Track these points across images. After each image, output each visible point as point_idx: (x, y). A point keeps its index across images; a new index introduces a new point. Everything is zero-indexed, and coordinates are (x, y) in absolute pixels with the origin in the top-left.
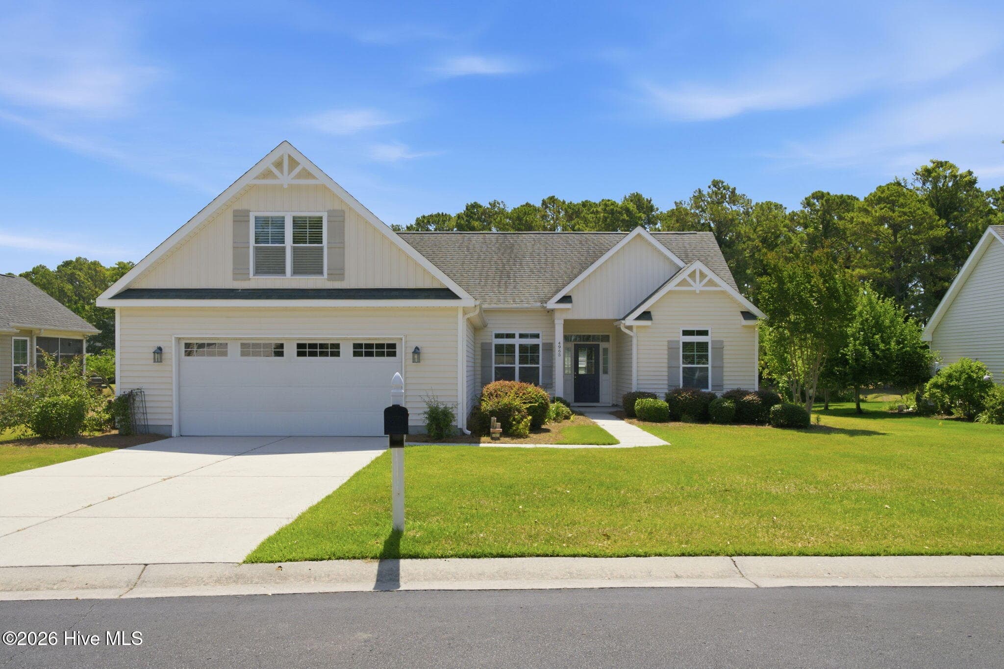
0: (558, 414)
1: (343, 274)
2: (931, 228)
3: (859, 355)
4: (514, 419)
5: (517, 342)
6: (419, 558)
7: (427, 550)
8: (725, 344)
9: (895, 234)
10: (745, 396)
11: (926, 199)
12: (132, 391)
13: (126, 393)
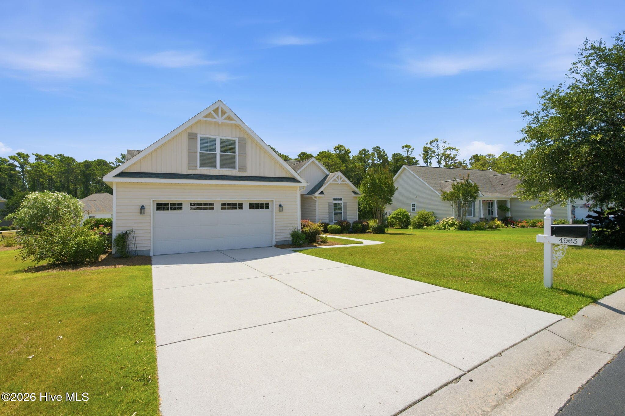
1: (246, 169)
8: (347, 203)
12: (127, 231)
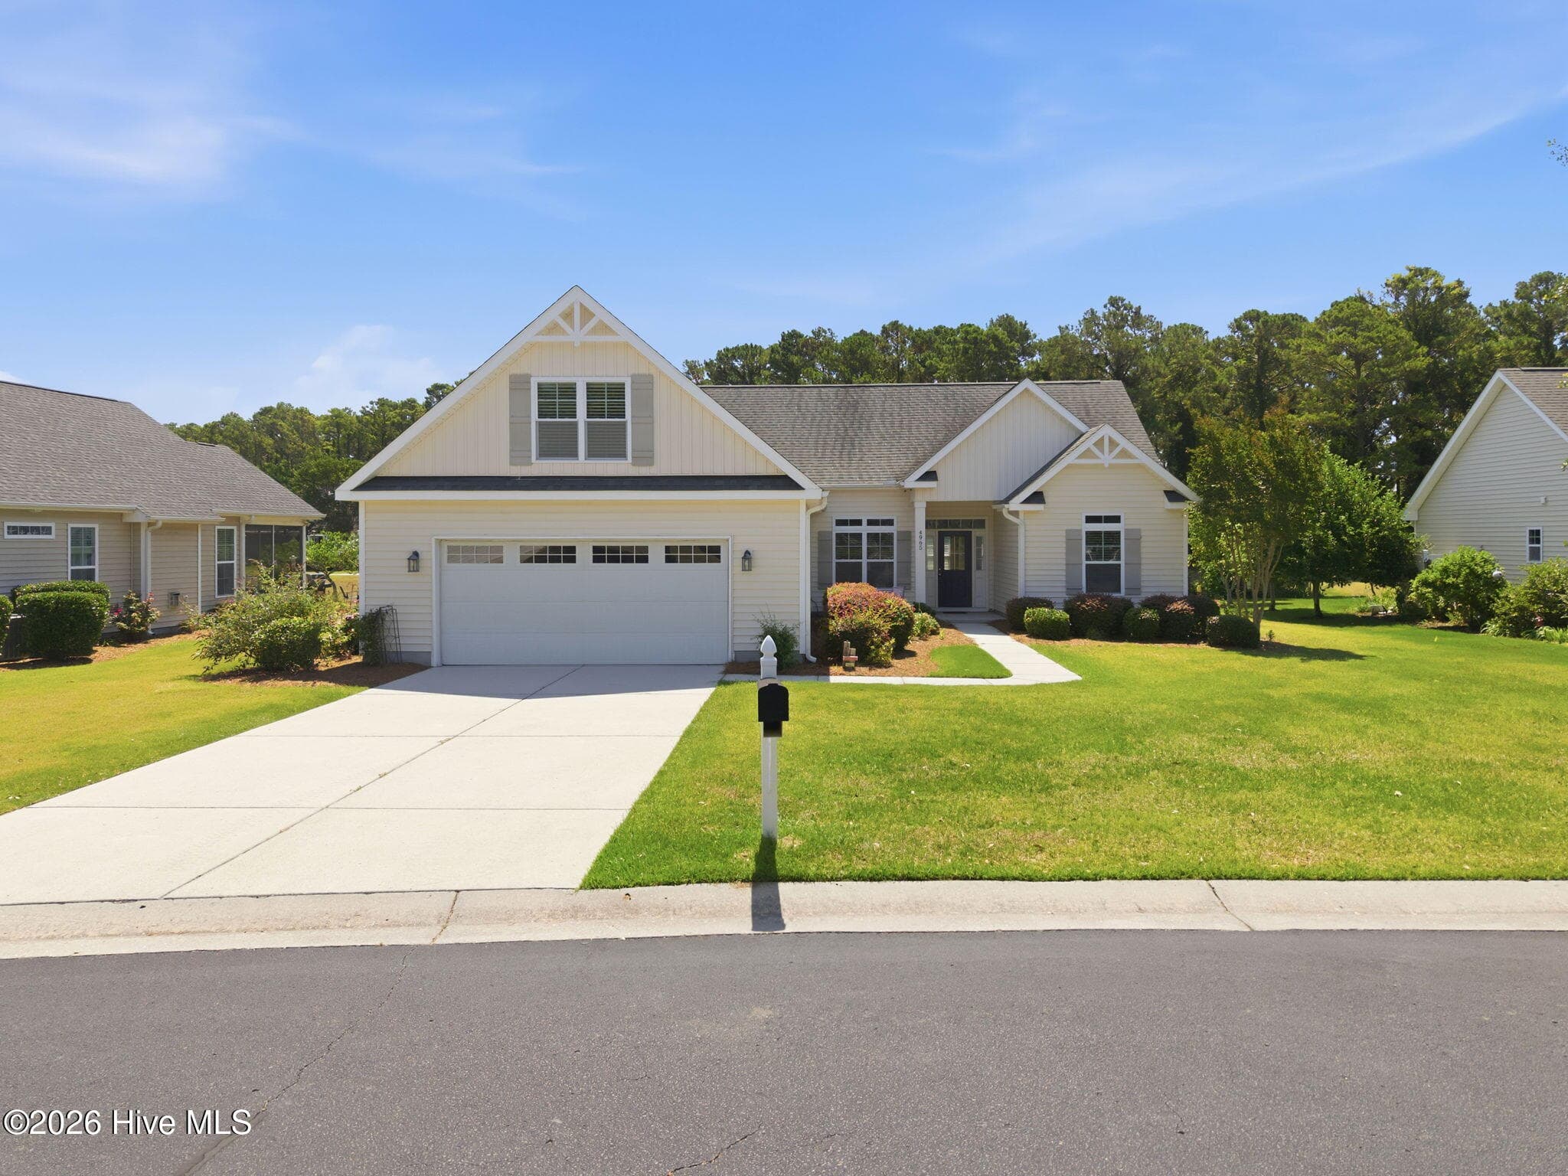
0: (923, 629)
1: (652, 458)
2: (1408, 358)
3: (1319, 542)
4: (873, 643)
5: (864, 530)
6: (803, 880)
7: (812, 870)
8: (1143, 533)
9: (1358, 366)
10: (1171, 603)
11: (1401, 319)
12: (380, 609)
13: (373, 612)
